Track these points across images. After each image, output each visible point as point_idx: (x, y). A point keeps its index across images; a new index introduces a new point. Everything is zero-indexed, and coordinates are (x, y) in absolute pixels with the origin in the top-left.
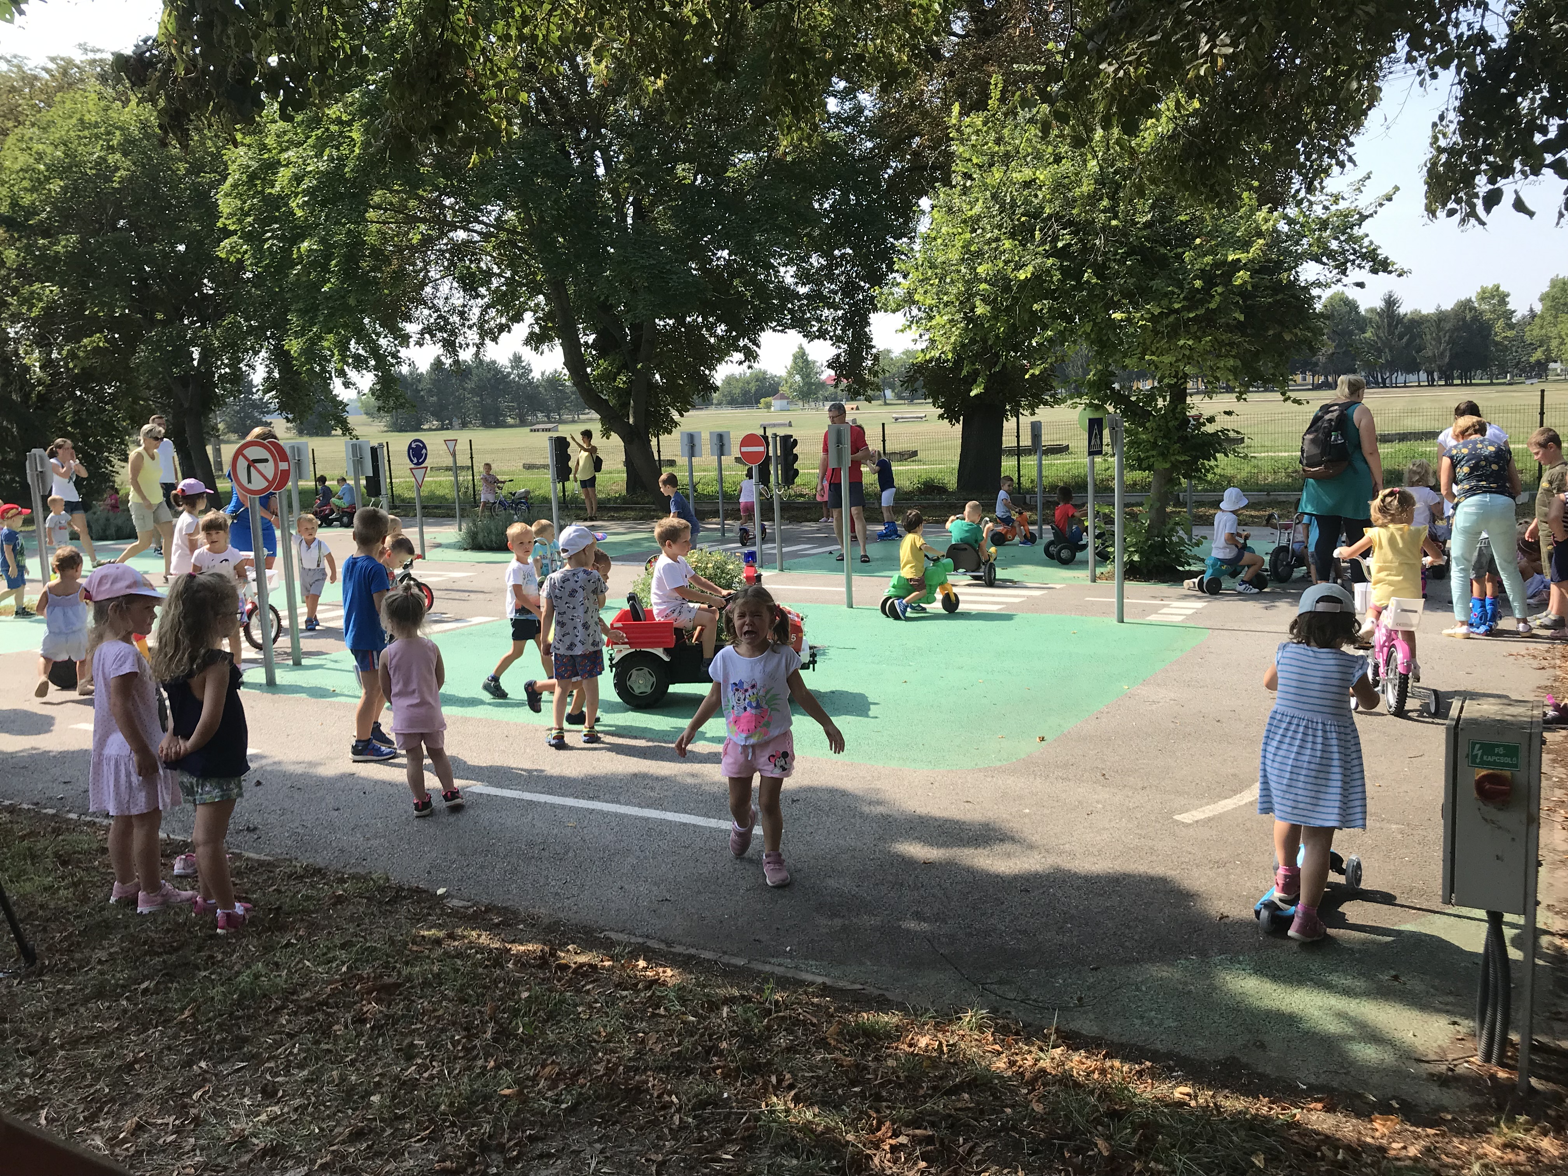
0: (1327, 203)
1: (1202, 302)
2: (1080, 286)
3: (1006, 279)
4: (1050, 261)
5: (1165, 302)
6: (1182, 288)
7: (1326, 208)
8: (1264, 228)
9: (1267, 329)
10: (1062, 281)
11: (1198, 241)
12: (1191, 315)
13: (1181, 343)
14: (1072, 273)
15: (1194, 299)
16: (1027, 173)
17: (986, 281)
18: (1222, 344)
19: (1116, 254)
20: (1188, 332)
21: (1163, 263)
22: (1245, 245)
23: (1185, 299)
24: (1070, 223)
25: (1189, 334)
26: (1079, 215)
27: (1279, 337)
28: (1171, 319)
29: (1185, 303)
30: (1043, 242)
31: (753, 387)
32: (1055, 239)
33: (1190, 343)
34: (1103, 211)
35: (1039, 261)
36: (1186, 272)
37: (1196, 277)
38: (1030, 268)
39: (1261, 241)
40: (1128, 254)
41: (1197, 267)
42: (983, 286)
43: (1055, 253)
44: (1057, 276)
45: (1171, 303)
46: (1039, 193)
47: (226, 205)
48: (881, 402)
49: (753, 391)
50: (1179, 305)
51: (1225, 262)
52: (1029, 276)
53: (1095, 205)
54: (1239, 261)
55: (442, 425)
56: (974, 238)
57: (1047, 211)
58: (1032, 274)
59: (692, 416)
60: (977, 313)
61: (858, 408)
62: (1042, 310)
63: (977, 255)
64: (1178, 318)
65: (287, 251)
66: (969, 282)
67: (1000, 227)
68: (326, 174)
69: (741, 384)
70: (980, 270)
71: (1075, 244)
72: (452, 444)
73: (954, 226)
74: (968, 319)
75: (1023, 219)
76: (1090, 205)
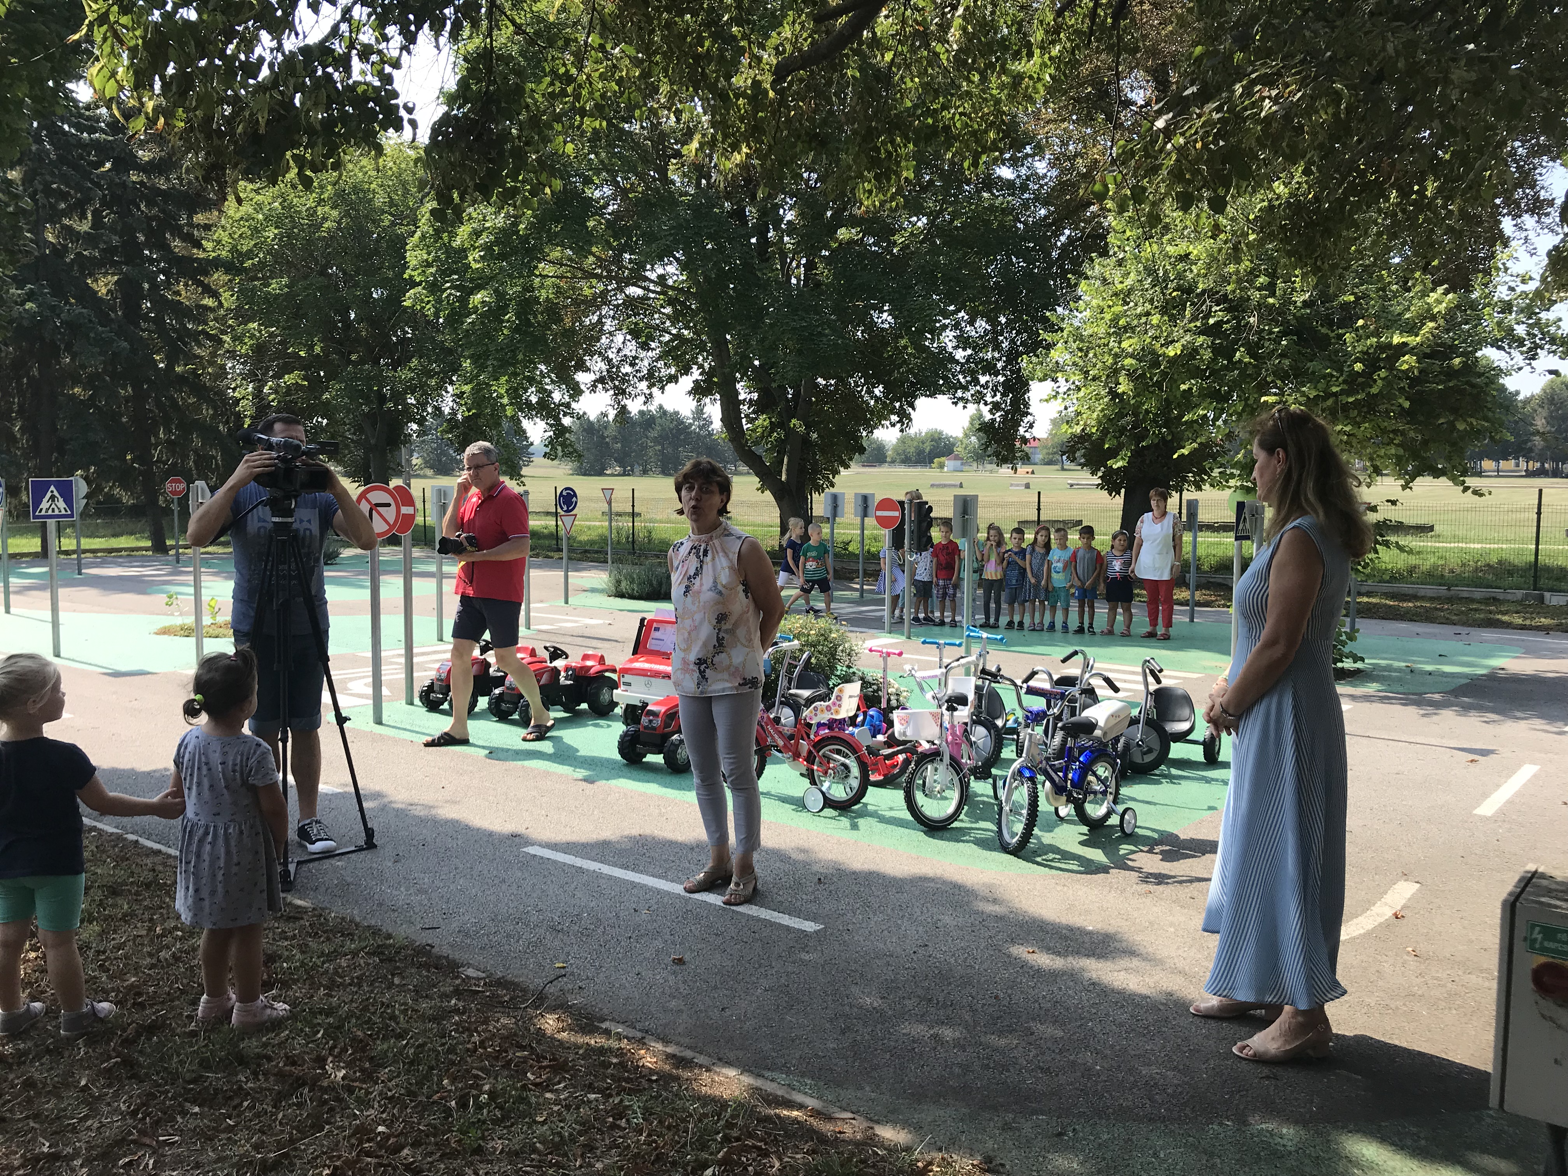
0: (1513, 284)
1: (1364, 386)
2: (1233, 365)
3: (1153, 353)
4: (1201, 339)
5: (1322, 384)
6: (1341, 371)
7: (1512, 289)
8: (1436, 310)
9: (1438, 416)
10: (1214, 360)
11: (1361, 322)
12: (1351, 400)
13: (1339, 428)
14: (1224, 351)
15: (1353, 382)
16: (1183, 247)
17: (1132, 356)
18: (1384, 431)
19: (1270, 332)
20: (1347, 417)
21: (1323, 342)
22: (1412, 328)
23: (1344, 382)
24: (1225, 299)
25: (1348, 419)
26: (1234, 292)
27: (1452, 426)
28: (1330, 402)
29: (1345, 387)
30: (1194, 319)
31: (927, 447)
32: (1208, 315)
33: (1347, 429)
34: (1259, 289)
35: (1188, 337)
36: (1346, 354)
37: (1357, 360)
38: (1178, 345)
39: (1431, 324)
40: (1284, 334)
41: (1359, 349)
42: (1128, 361)
43: (1205, 331)
44: (1207, 355)
45: (1329, 386)
46: (1193, 267)
47: (414, 257)
48: (1058, 467)
49: (927, 451)
50: (1338, 389)
51: (1389, 345)
52: (1179, 352)
53: (1251, 282)
54: (1405, 344)
55: (625, 471)
56: (1126, 311)
57: (1201, 286)
58: (1182, 351)
59: (864, 473)
60: (1121, 389)
61: (1033, 473)
62: (1190, 389)
63: (1126, 329)
64: (1336, 402)
65: (464, 300)
66: (1116, 355)
67: (1151, 301)
68: (502, 230)
69: (915, 444)
70: (1125, 345)
71: (1228, 322)
72: (608, 493)
73: (1104, 299)
74: (1113, 394)
75: (1174, 294)
76: (1246, 281)
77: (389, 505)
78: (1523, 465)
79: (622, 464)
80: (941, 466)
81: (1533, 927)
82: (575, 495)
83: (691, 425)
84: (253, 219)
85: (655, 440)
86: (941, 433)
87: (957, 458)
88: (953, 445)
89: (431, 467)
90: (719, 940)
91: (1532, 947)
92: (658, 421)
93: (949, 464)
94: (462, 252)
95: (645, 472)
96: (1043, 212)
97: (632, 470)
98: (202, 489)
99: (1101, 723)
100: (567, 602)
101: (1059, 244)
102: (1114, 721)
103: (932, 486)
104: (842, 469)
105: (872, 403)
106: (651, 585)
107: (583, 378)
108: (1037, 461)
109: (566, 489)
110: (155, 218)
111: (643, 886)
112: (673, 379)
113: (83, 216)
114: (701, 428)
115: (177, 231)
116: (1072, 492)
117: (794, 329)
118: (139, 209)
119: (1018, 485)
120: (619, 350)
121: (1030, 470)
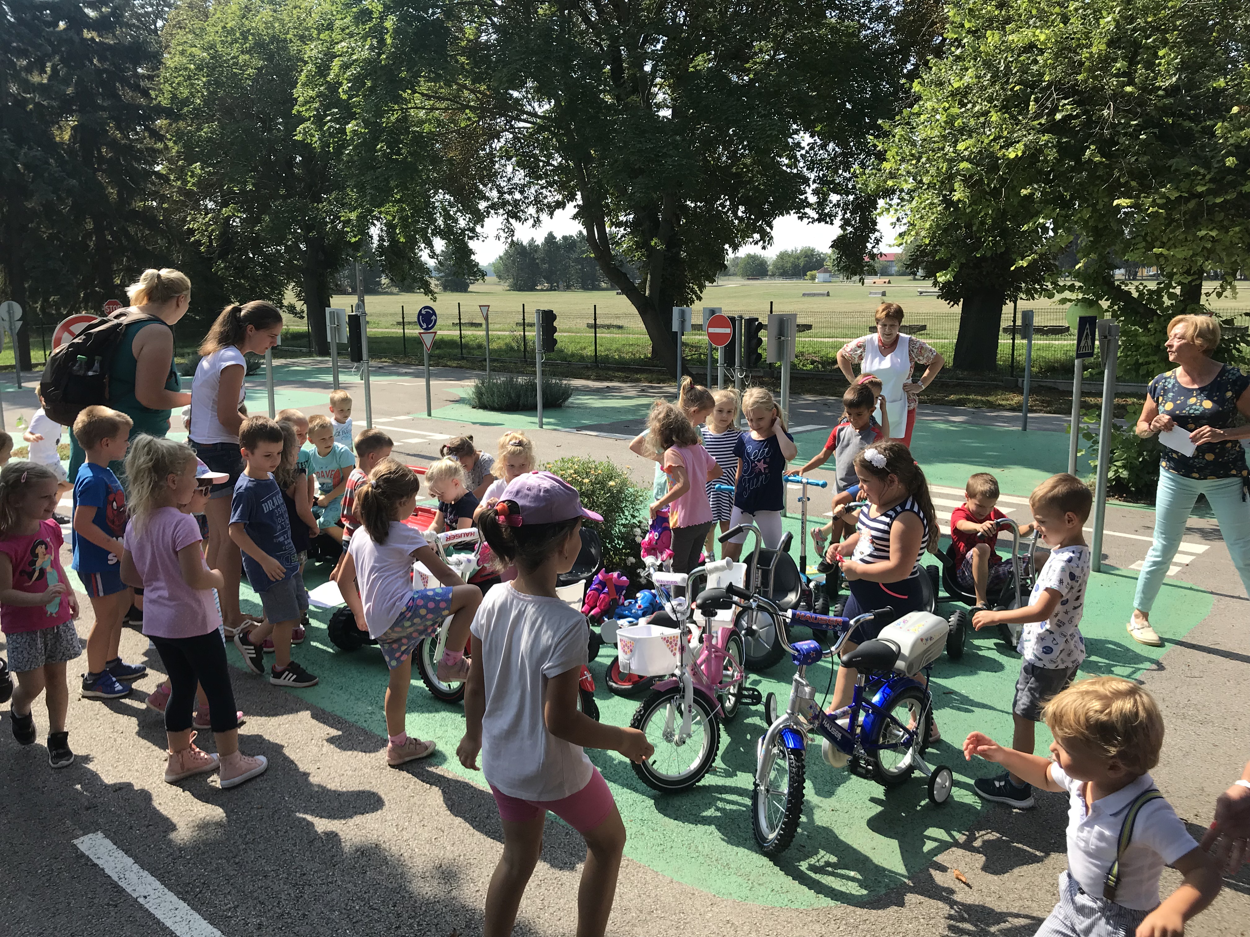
2: (1080, 165)
3: (993, 157)
4: (1045, 138)
5: (1184, 185)
11: (1236, 110)
12: (1219, 200)
14: (1071, 150)
15: (1224, 181)
17: (968, 160)
19: (1127, 126)
20: (1212, 221)
23: (1211, 180)
24: (1074, 90)
25: (1212, 223)
26: (1085, 81)
28: (1192, 205)
30: (1038, 116)
31: (802, 262)
32: (1054, 111)
33: (1214, 234)
34: (1117, 76)
35: (1031, 137)
36: (1216, 148)
37: (1229, 154)
38: (1020, 146)
40: (1142, 127)
41: (1232, 141)
42: (964, 165)
43: (1053, 128)
44: (1052, 155)
45: (1192, 186)
46: (1039, 58)
47: (300, 93)
48: (911, 277)
49: (802, 265)
52: (1020, 154)
53: (1105, 69)
55: (552, 286)
57: (1047, 78)
59: (748, 285)
60: (956, 196)
61: (889, 282)
62: (1032, 195)
69: (792, 259)
70: (961, 146)
71: (1077, 116)
73: (939, 101)
74: (948, 202)
75: (1017, 88)
79: (550, 281)
80: (813, 278)
85: (576, 261)
86: (813, 250)
87: (826, 271)
88: (824, 260)
92: (578, 244)
93: (820, 276)
94: (336, 85)
95: (568, 288)
97: (558, 286)
100: (429, 415)
103: (804, 295)
108: (893, 272)
109: (425, 308)
112: (560, 205)
116: (922, 298)
119: (876, 293)
121: (887, 280)
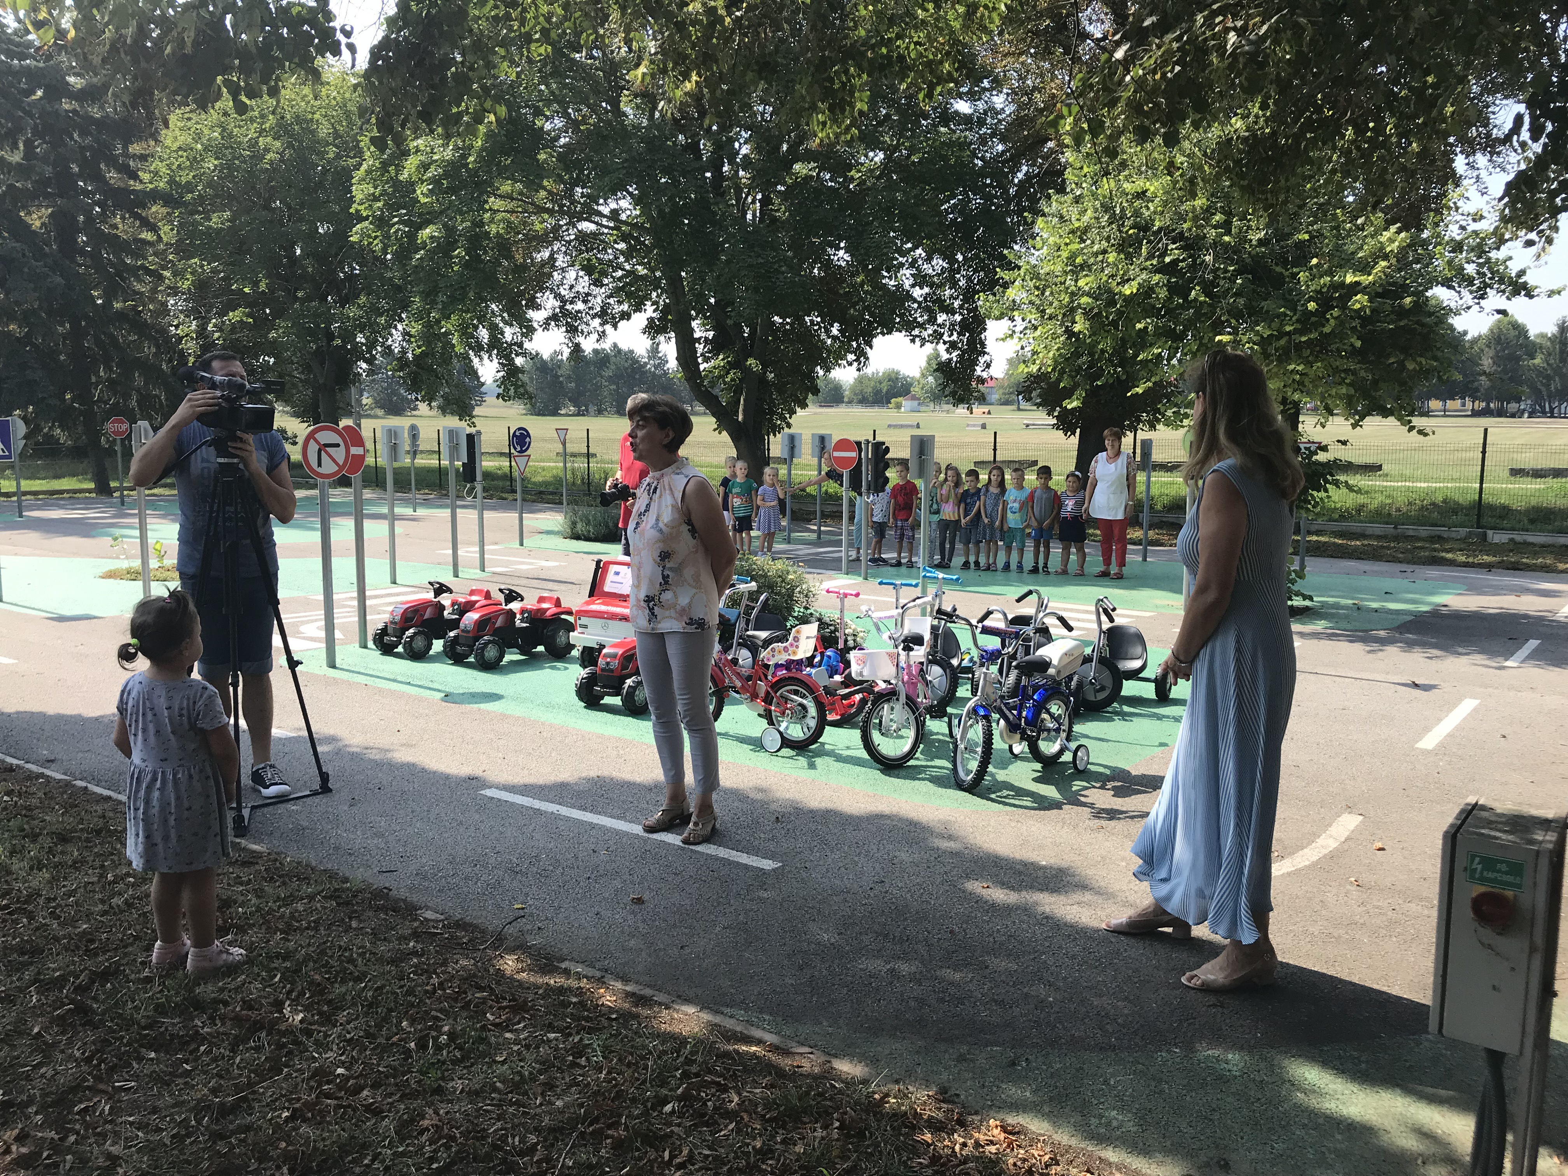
0: (1464, 223)
1: (1317, 325)
2: (1188, 304)
3: (1110, 291)
4: (1157, 278)
5: (1276, 323)
6: (1294, 310)
7: (1463, 228)
8: (1388, 249)
9: (1389, 356)
10: (1169, 299)
11: (1315, 261)
12: (1304, 339)
13: (1291, 367)
14: (1179, 290)
15: (1307, 321)
16: (1140, 184)
17: (1088, 294)
18: (1336, 371)
19: (1226, 271)
20: (1300, 357)
21: (1278, 282)
22: (1365, 268)
23: (1298, 321)
24: (1181, 236)
25: (1301, 359)
26: (1190, 229)
27: (1402, 364)
28: (1283, 342)
29: (1299, 326)
30: (1150, 257)
31: (885, 387)
32: (1164, 254)
33: (1300, 368)
34: (1215, 227)
35: (1144, 276)
36: (1300, 293)
37: (1311, 299)
38: (1135, 284)
39: (1384, 264)
40: (1238, 272)
41: (1312, 288)
42: (1085, 300)
43: (1162, 269)
44: (1163, 293)
45: (1282, 325)
46: (1150, 205)
47: (360, 191)
48: (1014, 407)
49: (884, 391)
50: (1292, 328)
51: (1343, 284)
52: (1135, 291)
53: (1207, 220)
54: (1358, 283)
55: (579, 411)
56: (1082, 249)
57: (1157, 224)
58: (1138, 290)
59: (821, 413)
60: (1077, 328)
61: (989, 413)
62: (1146, 328)
63: (1082, 267)
64: (1289, 341)
65: (412, 236)
66: (1073, 294)
67: (1108, 239)
68: (451, 163)
69: (873, 383)
70: (1081, 283)
71: (1184, 260)
72: (561, 433)
73: (1061, 236)
74: (1069, 333)
75: (1131, 232)
76: (1203, 219)
77: (338, 445)
78: (1469, 405)
79: (576, 403)
80: (898, 406)
81: (1473, 857)
82: (529, 435)
83: (646, 364)
84: (191, 149)
85: (610, 379)
86: (898, 373)
87: (914, 398)
88: (911, 385)
89: (381, 407)
90: (679, 879)
91: (1472, 877)
92: (613, 360)
93: (907, 404)
94: (411, 185)
95: (600, 412)
96: (1000, 148)
97: (587, 410)
98: (146, 430)
99: (1055, 662)
100: (522, 544)
101: (1016, 181)
102: (1067, 660)
103: (889, 426)
104: (798, 410)
105: (829, 342)
106: (607, 526)
107: (537, 316)
108: (993, 400)
109: (519, 429)
110: (90, 148)
111: (601, 828)
112: (626, 316)
113: (15, 146)
114: (656, 367)
115: (112, 162)
116: (1028, 431)
117: (751, 266)
118: (72, 138)
119: (974, 426)
120: (572, 287)
121: (986, 411)
